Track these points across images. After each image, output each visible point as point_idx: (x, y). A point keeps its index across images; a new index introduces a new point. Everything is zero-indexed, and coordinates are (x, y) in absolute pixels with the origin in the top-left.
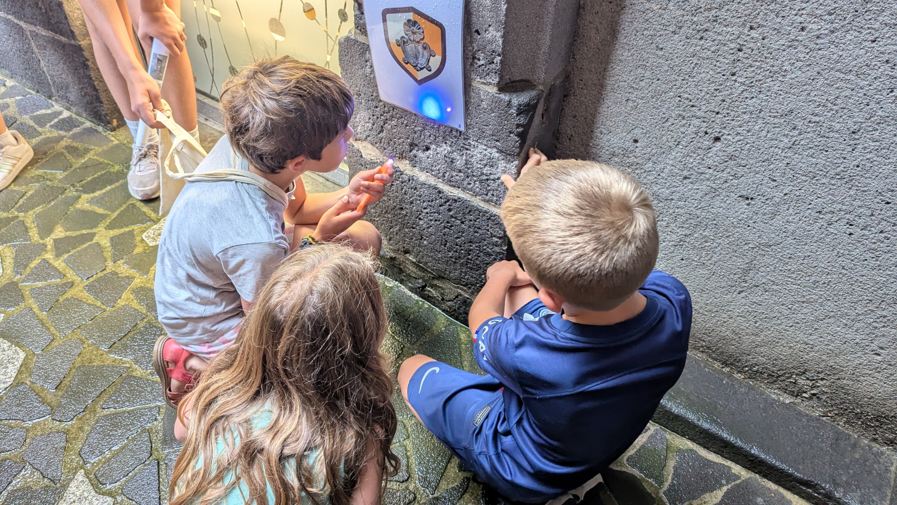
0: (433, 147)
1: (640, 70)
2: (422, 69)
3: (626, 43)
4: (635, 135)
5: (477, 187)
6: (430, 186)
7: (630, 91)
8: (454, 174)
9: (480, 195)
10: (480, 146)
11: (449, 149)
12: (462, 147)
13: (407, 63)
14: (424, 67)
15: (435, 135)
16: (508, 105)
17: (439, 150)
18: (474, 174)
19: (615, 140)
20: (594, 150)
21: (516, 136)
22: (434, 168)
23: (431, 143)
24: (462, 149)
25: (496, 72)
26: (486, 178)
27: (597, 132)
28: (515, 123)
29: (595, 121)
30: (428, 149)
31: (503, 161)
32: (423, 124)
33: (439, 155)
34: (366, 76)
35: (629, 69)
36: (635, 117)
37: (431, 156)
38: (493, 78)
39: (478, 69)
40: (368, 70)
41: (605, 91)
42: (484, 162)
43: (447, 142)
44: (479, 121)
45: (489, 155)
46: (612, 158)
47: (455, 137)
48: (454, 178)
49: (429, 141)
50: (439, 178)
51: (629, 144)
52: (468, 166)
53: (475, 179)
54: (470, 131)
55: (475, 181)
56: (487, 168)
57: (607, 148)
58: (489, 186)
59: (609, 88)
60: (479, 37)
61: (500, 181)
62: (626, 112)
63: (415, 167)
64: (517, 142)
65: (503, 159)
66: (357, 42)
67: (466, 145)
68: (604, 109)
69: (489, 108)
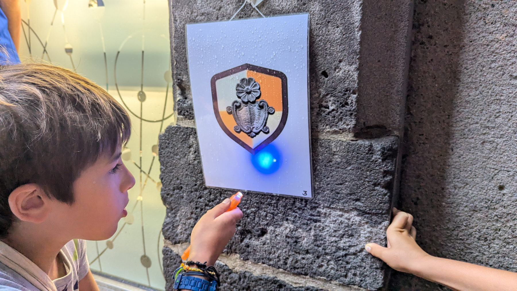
0: (270, 228)
1: (493, 106)
2: (257, 134)
3: (472, 82)
4: (500, 181)
5: (332, 268)
6: (267, 281)
7: (485, 132)
8: (299, 257)
9: (336, 279)
10: (333, 213)
11: (292, 226)
12: (310, 219)
13: (239, 132)
14: (261, 130)
15: (273, 213)
16: (369, 150)
17: (278, 230)
18: (327, 251)
19: (473, 192)
20: (448, 210)
21: (383, 187)
22: (272, 256)
23: (267, 224)
24: (309, 222)
25: (351, 114)
26: (344, 253)
27: (450, 188)
28: (382, 170)
29: (445, 175)
30: (263, 232)
31: (366, 226)
32: (257, 203)
33: (278, 238)
34: (189, 164)
35: (479, 108)
36: (497, 159)
37: (268, 241)
38: (348, 122)
39: (328, 116)
40: (192, 156)
41: (453, 139)
42: (341, 232)
43: (289, 218)
44: (330, 181)
45: (346, 221)
46: (472, 214)
47: (299, 209)
48: (299, 263)
49: (266, 223)
50: (279, 268)
51: (494, 193)
52: (318, 243)
53: (328, 257)
54: (319, 197)
55: (329, 261)
56: (345, 239)
57: (465, 204)
58: (348, 263)
59: (457, 135)
60: (327, 79)
61: (364, 253)
62: (484, 157)
63: (248, 259)
64: (385, 195)
65: (367, 223)
66: (180, 128)
67: (314, 216)
68: (454, 160)
69: (344, 160)
